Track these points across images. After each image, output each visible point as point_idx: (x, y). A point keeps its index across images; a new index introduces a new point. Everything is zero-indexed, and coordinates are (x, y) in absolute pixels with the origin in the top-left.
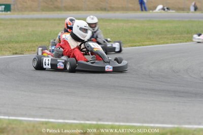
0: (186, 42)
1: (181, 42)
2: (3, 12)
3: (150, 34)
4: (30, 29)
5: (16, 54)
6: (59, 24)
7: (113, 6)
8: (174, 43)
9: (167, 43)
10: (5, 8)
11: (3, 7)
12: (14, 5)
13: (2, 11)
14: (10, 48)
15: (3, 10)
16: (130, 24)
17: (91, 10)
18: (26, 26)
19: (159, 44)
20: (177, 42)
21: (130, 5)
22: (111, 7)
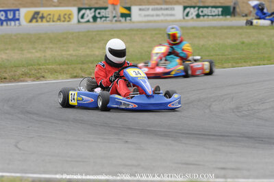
11: (220, 9)
13: (219, 15)
15: (220, 13)
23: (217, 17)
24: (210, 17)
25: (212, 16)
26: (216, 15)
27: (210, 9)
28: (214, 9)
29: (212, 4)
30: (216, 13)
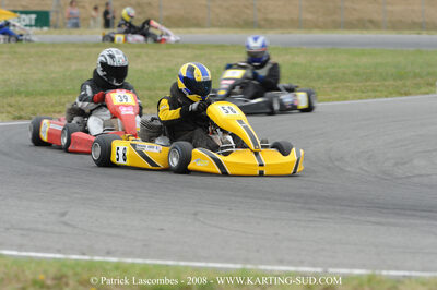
0: (386, 97)
1: (375, 97)
2: (34, 29)
3: (320, 77)
4: (74, 66)
6: (138, 56)
8: (360, 99)
9: (346, 99)
10: (36, 20)
11: (33, 17)
12: (57, 12)
13: (31, 26)
15: (33, 23)
16: (288, 57)
17: (221, 27)
18: (68, 59)
19: (329, 100)
20: (367, 98)
28: (23, 17)
29: (20, 9)
30: (27, 22)
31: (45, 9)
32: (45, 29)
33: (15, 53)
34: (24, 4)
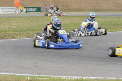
2: (36, 12)
3: (114, 25)
5: (28, 37)
7: (103, 8)
11: (36, 9)
14: (26, 34)
15: (36, 11)
18: (44, 21)
19: (116, 31)
21: (114, 8)
22: (102, 9)
23: (35, 12)
24: (32, 12)
25: (33, 12)
26: (34, 12)
27: (32, 9)
28: (33, 9)
29: (33, 7)
30: (34, 10)
31: (40, 7)
32: (39, 12)
33: (30, 19)
34: (34, 5)
